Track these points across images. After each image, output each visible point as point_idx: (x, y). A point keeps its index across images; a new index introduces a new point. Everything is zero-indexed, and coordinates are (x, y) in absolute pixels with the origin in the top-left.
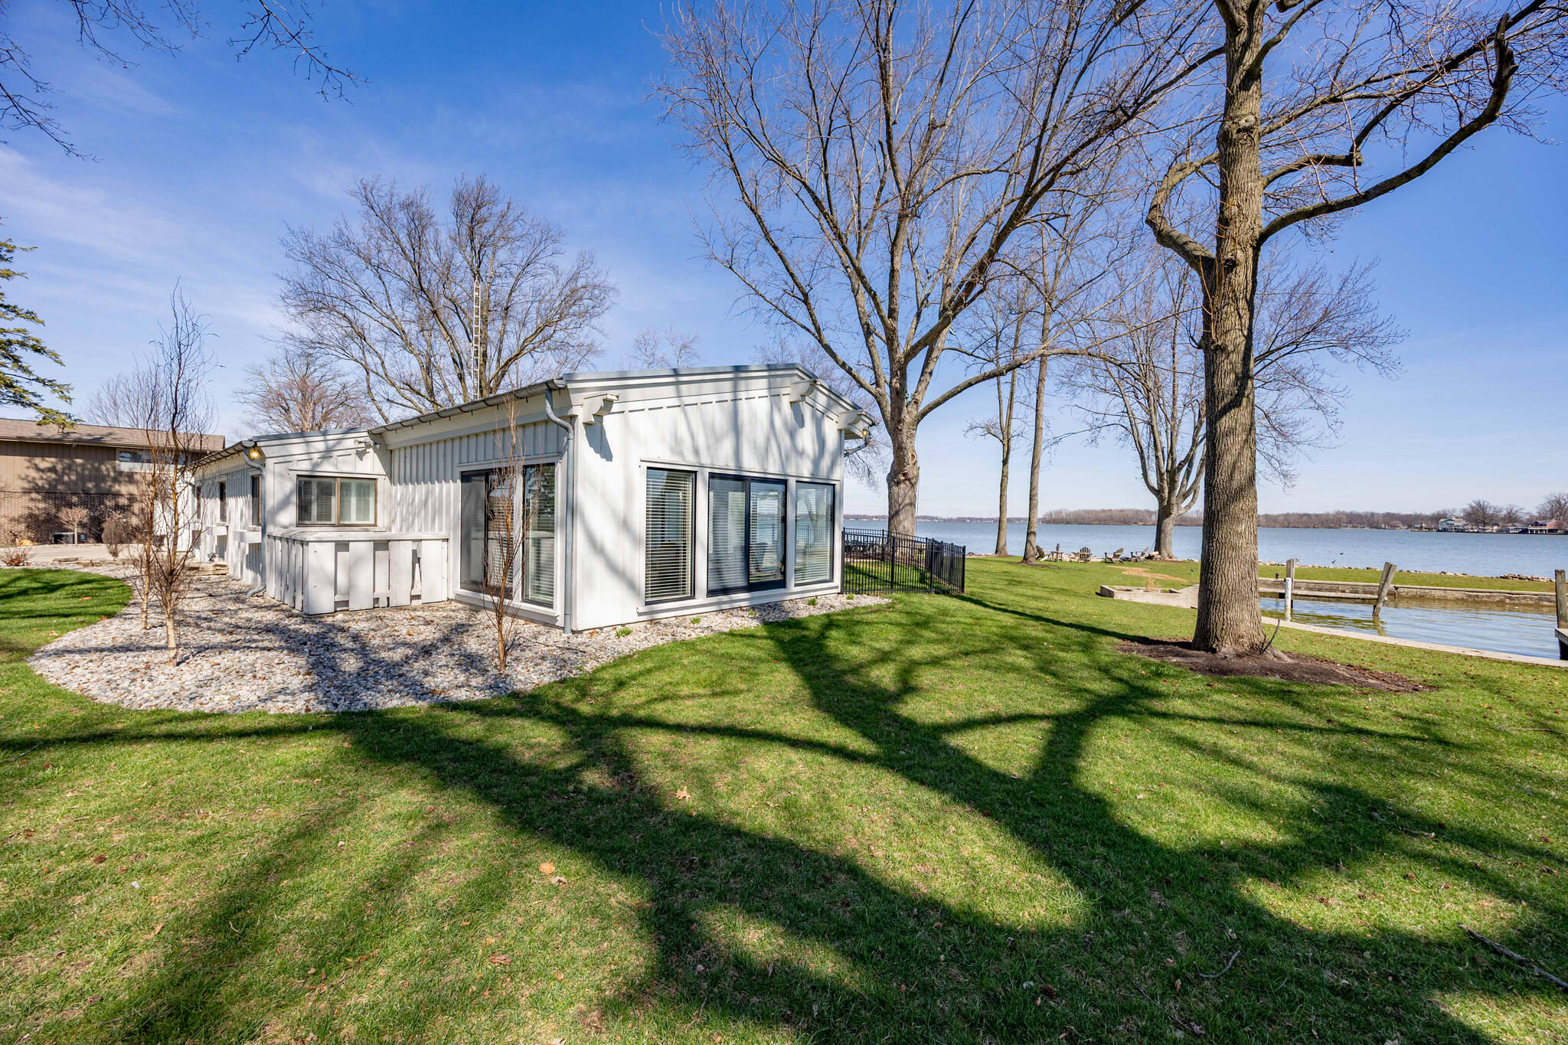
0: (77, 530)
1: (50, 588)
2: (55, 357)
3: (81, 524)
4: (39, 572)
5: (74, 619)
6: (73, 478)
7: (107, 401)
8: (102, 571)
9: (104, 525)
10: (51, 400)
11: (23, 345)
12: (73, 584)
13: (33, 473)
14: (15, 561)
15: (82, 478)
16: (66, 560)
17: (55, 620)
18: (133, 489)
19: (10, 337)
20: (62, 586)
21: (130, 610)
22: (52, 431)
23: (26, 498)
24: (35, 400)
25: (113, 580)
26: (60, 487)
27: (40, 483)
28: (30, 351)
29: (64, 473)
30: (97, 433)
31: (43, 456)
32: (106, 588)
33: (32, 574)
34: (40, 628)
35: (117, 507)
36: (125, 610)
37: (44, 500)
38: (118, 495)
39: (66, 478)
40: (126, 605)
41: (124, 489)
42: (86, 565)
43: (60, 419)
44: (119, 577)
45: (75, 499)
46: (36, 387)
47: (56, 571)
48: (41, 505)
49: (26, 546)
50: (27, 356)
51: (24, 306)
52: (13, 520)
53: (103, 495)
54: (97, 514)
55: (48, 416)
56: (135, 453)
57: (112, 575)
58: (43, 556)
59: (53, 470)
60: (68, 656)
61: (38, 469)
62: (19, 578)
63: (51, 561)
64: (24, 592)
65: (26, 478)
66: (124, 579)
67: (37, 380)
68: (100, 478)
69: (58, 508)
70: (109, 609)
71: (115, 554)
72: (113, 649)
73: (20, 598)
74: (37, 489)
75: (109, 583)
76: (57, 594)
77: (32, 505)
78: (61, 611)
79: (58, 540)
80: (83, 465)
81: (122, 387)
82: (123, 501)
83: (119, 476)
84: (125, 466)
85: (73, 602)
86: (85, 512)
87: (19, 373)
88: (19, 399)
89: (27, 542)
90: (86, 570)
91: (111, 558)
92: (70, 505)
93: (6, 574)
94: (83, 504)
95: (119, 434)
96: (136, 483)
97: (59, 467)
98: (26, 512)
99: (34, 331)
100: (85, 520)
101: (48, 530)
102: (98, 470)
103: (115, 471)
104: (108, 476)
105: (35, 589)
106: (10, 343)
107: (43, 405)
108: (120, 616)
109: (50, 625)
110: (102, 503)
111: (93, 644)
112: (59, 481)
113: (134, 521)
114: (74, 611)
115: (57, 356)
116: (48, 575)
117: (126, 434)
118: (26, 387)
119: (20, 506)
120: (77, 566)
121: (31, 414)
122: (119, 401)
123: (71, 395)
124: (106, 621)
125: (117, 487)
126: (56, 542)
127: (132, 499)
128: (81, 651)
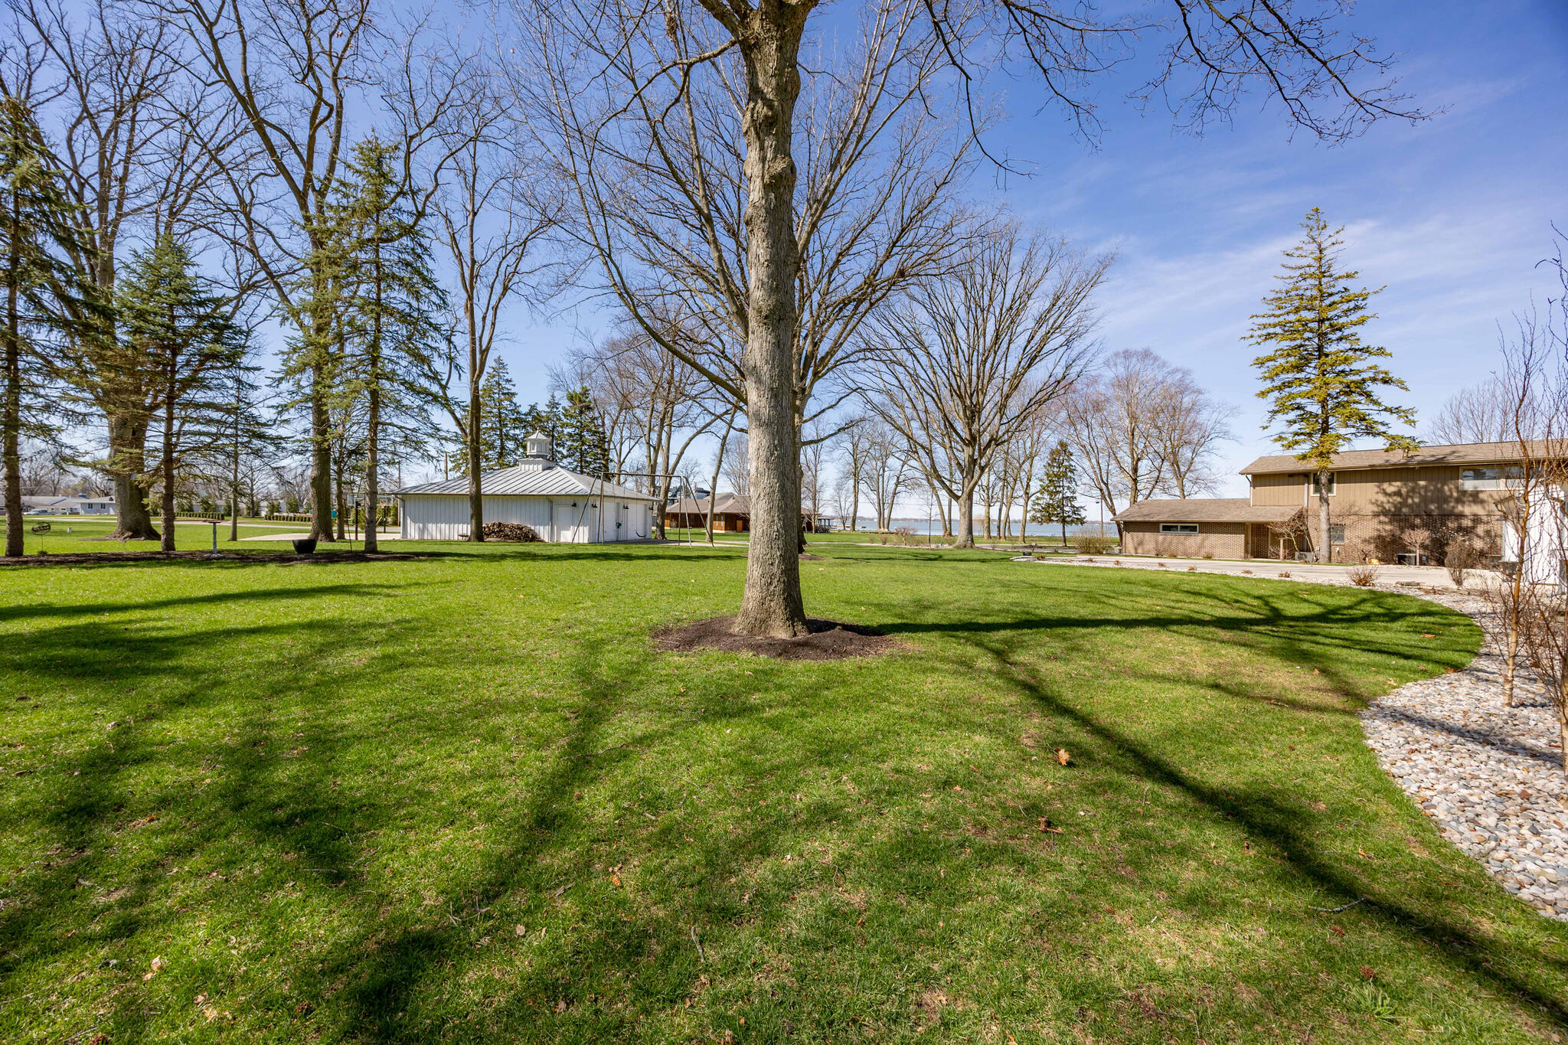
0: (1419, 552)
1: (1393, 616)
2: (1401, 385)
3: (1423, 546)
4: (1383, 595)
5: (1414, 663)
6: (1417, 500)
7: (1449, 420)
8: (1445, 601)
9: (1447, 549)
10: (1397, 427)
11: (1374, 380)
12: (1414, 615)
13: (1382, 498)
14: (1363, 581)
15: (1425, 500)
16: (1408, 584)
17: (1394, 661)
18: (1477, 509)
19: (1365, 375)
20: (1403, 616)
21: (1483, 663)
22: (1398, 457)
23: (1376, 520)
24: (1382, 429)
25: (1458, 614)
26: (1404, 510)
27: (1387, 506)
28: (1380, 385)
29: (1408, 496)
30: (1440, 453)
31: (1390, 481)
32: (1450, 625)
33: (1377, 597)
34: (1380, 668)
35: (1460, 529)
36: (1476, 663)
37: (1391, 522)
38: (1461, 516)
39: (1410, 501)
40: (1476, 654)
41: (1468, 510)
42: (1427, 592)
43: (1404, 443)
44: (1465, 611)
45: (1418, 521)
46: (1385, 417)
47: (1399, 596)
48: (1388, 527)
49: (1375, 566)
50: (1377, 390)
51: (1374, 345)
52: (1365, 541)
53: (1446, 516)
54: (1438, 535)
55: (1395, 442)
56: (1478, 470)
57: (1457, 608)
58: (1388, 577)
59: (1398, 493)
60: (1407, 726)
61: (1385, 494)
62: (1364, 601)
63: (1394, 582)
64: (1367, 618)
65: (1375, 503)
66: (1471, 616)
67: (1385, 410)
68: (1443, 499)
69: (1402, 531)
70: (1456, 657)
71: (1459, 582)
72: (1464, 733)
73: (1363, 623)
74: (1385, 513)
75: (1454, 619)
76: (1397, 625)
77: (1380, 527)
78: (1401, 649)
79: (1401, 560)
80: (1425, 487)
81: (1465, 403)
82: (1467, 523)
83: (1463, 496)
84: (1469, 485)
85: (1415, 639)
86: (1427, 533)
87: (1371, 406)
88: (1370, 431)
89: (1375, 561)
90: (1428, 598)
91: (1455, 587)
92: (1413, 527)
93: (1354, 595)
94: (1426, 526)
95: (1463, 451)
96: (1482, 502)
97: (1404, 491)
98: (1376, 533)
99: (1382, 363)
100: (1427, 542)
101: (1393, 551)
102: (1441, 491)
103: (1458, 491)
104: (1451, 496)
105: (1378, 615)
106: (1364, 381)
107: (1391, 432)
108: (1471, 671)
109: (1388, 667)
110: (1443, 524)
111: (1437, 713)
112: (1404, 504)
113: (1478, 544)
114: (1416, 652)
115: (1402, 383)
116: (1390, 600)
117: (1470, 450)
118: (1377, 418)
119: (1371, 528)
120: (1419, 592)
121: (1380, 443)
122: (1462, 418)
123: (1415, 418)
124: (1453, 676)
125: (1460, 508)
126: (1400, 563)
127: (1477, 520)
128: (1421, 722)
